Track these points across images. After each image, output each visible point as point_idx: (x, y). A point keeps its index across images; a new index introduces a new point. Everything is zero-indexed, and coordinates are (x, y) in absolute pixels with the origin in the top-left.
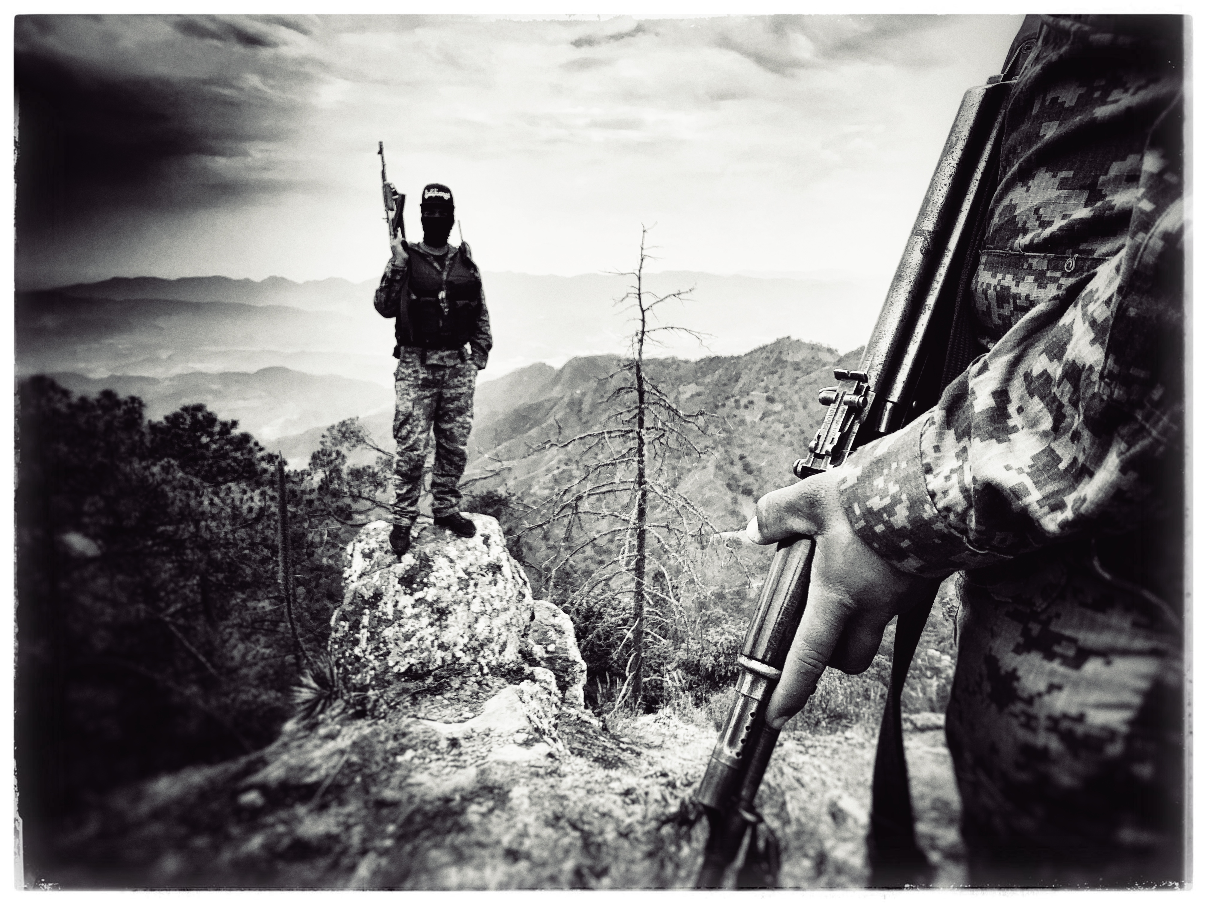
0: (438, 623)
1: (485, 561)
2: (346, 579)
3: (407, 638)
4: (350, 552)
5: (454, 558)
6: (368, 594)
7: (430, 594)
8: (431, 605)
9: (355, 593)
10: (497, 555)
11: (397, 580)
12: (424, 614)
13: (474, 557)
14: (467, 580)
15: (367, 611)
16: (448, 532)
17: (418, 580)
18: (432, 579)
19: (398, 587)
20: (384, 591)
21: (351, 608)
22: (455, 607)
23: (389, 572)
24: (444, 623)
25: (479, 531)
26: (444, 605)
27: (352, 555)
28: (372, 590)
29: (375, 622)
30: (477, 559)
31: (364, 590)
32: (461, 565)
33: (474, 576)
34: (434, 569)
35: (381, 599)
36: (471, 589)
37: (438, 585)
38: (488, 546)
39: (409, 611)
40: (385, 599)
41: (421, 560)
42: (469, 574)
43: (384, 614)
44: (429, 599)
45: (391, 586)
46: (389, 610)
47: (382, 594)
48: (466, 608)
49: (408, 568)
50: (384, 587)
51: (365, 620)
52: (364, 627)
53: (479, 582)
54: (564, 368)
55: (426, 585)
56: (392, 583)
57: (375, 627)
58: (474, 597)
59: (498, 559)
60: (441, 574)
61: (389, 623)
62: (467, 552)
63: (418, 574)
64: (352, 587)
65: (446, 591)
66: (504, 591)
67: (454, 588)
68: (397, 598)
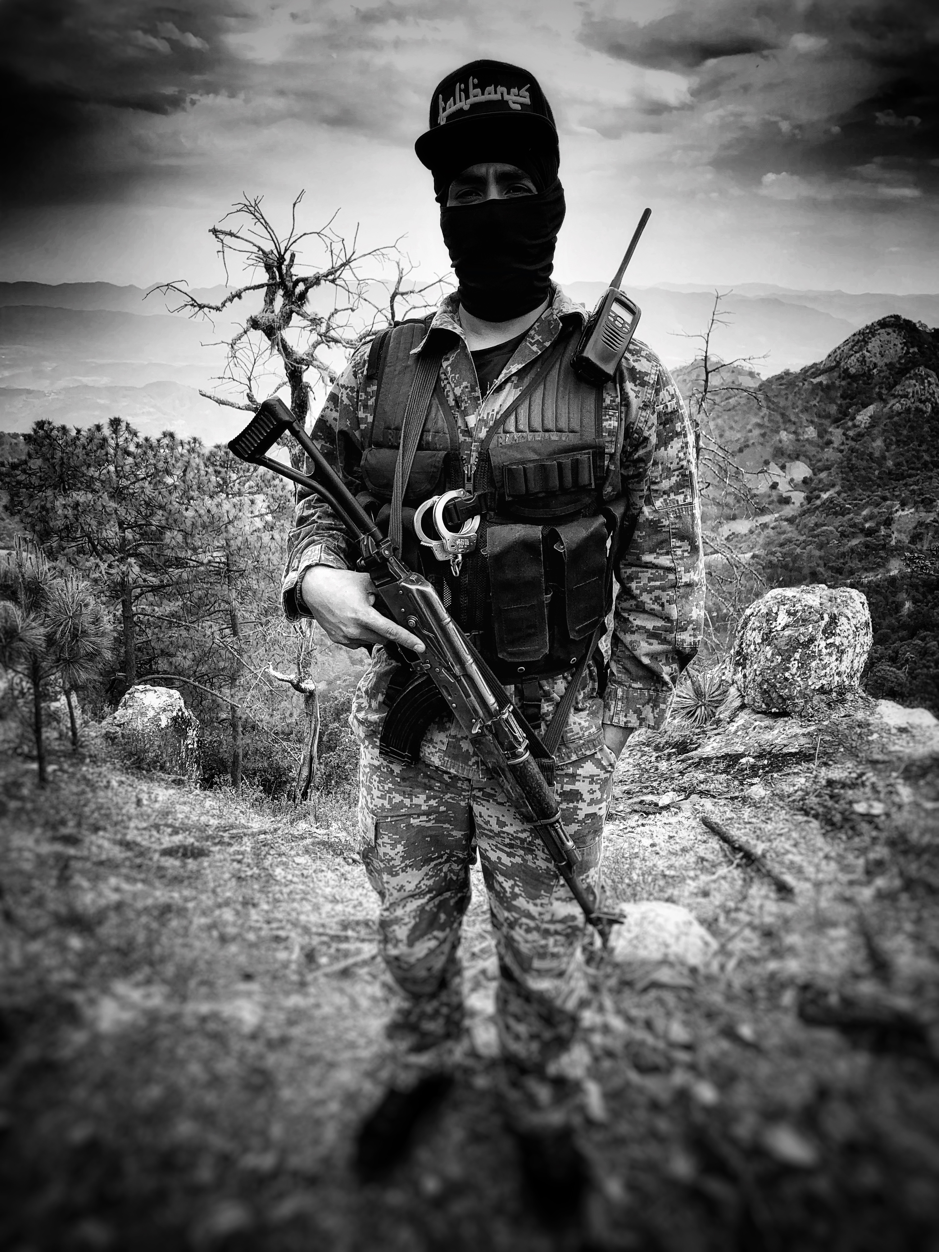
0: (839, 659)
7: (837, 640)
8: (837, 647)
12: (833, 653)
17: (830, 631)
18: (837, 631)
24: (842, 659)
26: (843, 648)
51: (797, 656)
57: (805, 660)
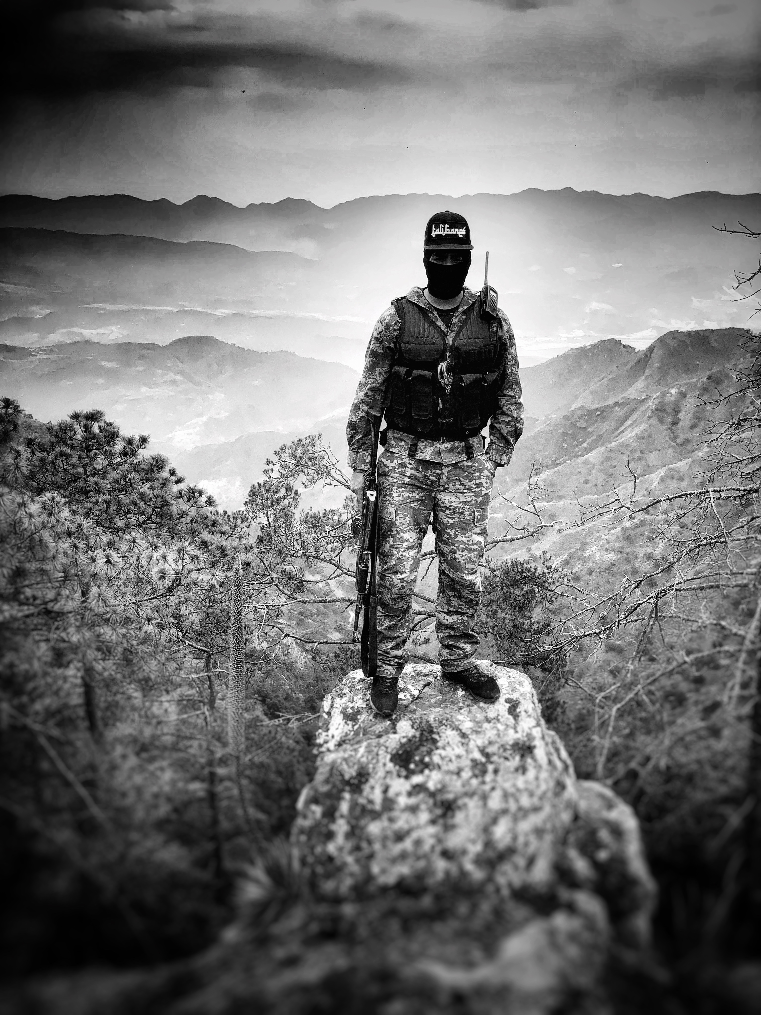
0: (441, 821)
1: (511, 737)
2: (320, 746)
3: (400, 837)
4: (326, 709)
5: (468, 732)
6: (350, 772)
7: (432, 779)
8: (432, 795)
9: (332, 769)
10: (527, 730)
11: (389, 757)
12: (423, 807)
13: (495, 732)
14: (484, 765)
15: (347, 796)
16: (461, 693)
17: (417, 758)
18: (436, 759)
19: (390, 766)
20: (371, 770)
21: (324, 789)
22: (466, 800)
23: (379, 745)
24: (450, 822)
25: (504, 694)
26: (450, 796)
27: (329, 713)
28: (356, 767)
29: (358, 811)
30: (499, 735)
31: (345, 767)
32: (477, 741)
33: (495, 758)
34: (440, 744)
35: (367, 780)
36: (489, 777)
37: (444, 768)
38: (516, 717)
39: (403, 801)
40: (372, 781)
41: (423, 731)
42: (487, 756)
43: (371, 802)
44: (431, 785)
45: (381, 764)
46: (377, 796)
47: (368, 774)
48: (481, 803)
49: (404, 740)
50: (371, 766)
51: (344, 807)
52: (342, 816)
53: (502, 768)
54: (651, 349)
55: (427, 766)
56: (382, 761)
57: (357, 819)
58: (493, 789)
59: (530, 737)
60: (449, 752)
61: (376, 815)
62: (486, 725)
63: (417, 748)
64: (329, 758)
65: (455, 777)
66: (535, 783)
67: (467, 774)
68: (388, 781)
